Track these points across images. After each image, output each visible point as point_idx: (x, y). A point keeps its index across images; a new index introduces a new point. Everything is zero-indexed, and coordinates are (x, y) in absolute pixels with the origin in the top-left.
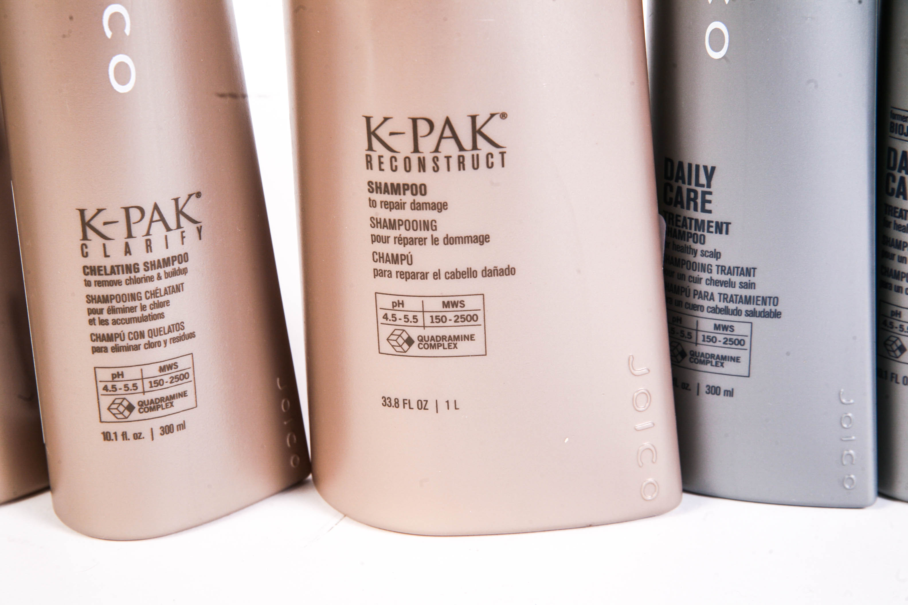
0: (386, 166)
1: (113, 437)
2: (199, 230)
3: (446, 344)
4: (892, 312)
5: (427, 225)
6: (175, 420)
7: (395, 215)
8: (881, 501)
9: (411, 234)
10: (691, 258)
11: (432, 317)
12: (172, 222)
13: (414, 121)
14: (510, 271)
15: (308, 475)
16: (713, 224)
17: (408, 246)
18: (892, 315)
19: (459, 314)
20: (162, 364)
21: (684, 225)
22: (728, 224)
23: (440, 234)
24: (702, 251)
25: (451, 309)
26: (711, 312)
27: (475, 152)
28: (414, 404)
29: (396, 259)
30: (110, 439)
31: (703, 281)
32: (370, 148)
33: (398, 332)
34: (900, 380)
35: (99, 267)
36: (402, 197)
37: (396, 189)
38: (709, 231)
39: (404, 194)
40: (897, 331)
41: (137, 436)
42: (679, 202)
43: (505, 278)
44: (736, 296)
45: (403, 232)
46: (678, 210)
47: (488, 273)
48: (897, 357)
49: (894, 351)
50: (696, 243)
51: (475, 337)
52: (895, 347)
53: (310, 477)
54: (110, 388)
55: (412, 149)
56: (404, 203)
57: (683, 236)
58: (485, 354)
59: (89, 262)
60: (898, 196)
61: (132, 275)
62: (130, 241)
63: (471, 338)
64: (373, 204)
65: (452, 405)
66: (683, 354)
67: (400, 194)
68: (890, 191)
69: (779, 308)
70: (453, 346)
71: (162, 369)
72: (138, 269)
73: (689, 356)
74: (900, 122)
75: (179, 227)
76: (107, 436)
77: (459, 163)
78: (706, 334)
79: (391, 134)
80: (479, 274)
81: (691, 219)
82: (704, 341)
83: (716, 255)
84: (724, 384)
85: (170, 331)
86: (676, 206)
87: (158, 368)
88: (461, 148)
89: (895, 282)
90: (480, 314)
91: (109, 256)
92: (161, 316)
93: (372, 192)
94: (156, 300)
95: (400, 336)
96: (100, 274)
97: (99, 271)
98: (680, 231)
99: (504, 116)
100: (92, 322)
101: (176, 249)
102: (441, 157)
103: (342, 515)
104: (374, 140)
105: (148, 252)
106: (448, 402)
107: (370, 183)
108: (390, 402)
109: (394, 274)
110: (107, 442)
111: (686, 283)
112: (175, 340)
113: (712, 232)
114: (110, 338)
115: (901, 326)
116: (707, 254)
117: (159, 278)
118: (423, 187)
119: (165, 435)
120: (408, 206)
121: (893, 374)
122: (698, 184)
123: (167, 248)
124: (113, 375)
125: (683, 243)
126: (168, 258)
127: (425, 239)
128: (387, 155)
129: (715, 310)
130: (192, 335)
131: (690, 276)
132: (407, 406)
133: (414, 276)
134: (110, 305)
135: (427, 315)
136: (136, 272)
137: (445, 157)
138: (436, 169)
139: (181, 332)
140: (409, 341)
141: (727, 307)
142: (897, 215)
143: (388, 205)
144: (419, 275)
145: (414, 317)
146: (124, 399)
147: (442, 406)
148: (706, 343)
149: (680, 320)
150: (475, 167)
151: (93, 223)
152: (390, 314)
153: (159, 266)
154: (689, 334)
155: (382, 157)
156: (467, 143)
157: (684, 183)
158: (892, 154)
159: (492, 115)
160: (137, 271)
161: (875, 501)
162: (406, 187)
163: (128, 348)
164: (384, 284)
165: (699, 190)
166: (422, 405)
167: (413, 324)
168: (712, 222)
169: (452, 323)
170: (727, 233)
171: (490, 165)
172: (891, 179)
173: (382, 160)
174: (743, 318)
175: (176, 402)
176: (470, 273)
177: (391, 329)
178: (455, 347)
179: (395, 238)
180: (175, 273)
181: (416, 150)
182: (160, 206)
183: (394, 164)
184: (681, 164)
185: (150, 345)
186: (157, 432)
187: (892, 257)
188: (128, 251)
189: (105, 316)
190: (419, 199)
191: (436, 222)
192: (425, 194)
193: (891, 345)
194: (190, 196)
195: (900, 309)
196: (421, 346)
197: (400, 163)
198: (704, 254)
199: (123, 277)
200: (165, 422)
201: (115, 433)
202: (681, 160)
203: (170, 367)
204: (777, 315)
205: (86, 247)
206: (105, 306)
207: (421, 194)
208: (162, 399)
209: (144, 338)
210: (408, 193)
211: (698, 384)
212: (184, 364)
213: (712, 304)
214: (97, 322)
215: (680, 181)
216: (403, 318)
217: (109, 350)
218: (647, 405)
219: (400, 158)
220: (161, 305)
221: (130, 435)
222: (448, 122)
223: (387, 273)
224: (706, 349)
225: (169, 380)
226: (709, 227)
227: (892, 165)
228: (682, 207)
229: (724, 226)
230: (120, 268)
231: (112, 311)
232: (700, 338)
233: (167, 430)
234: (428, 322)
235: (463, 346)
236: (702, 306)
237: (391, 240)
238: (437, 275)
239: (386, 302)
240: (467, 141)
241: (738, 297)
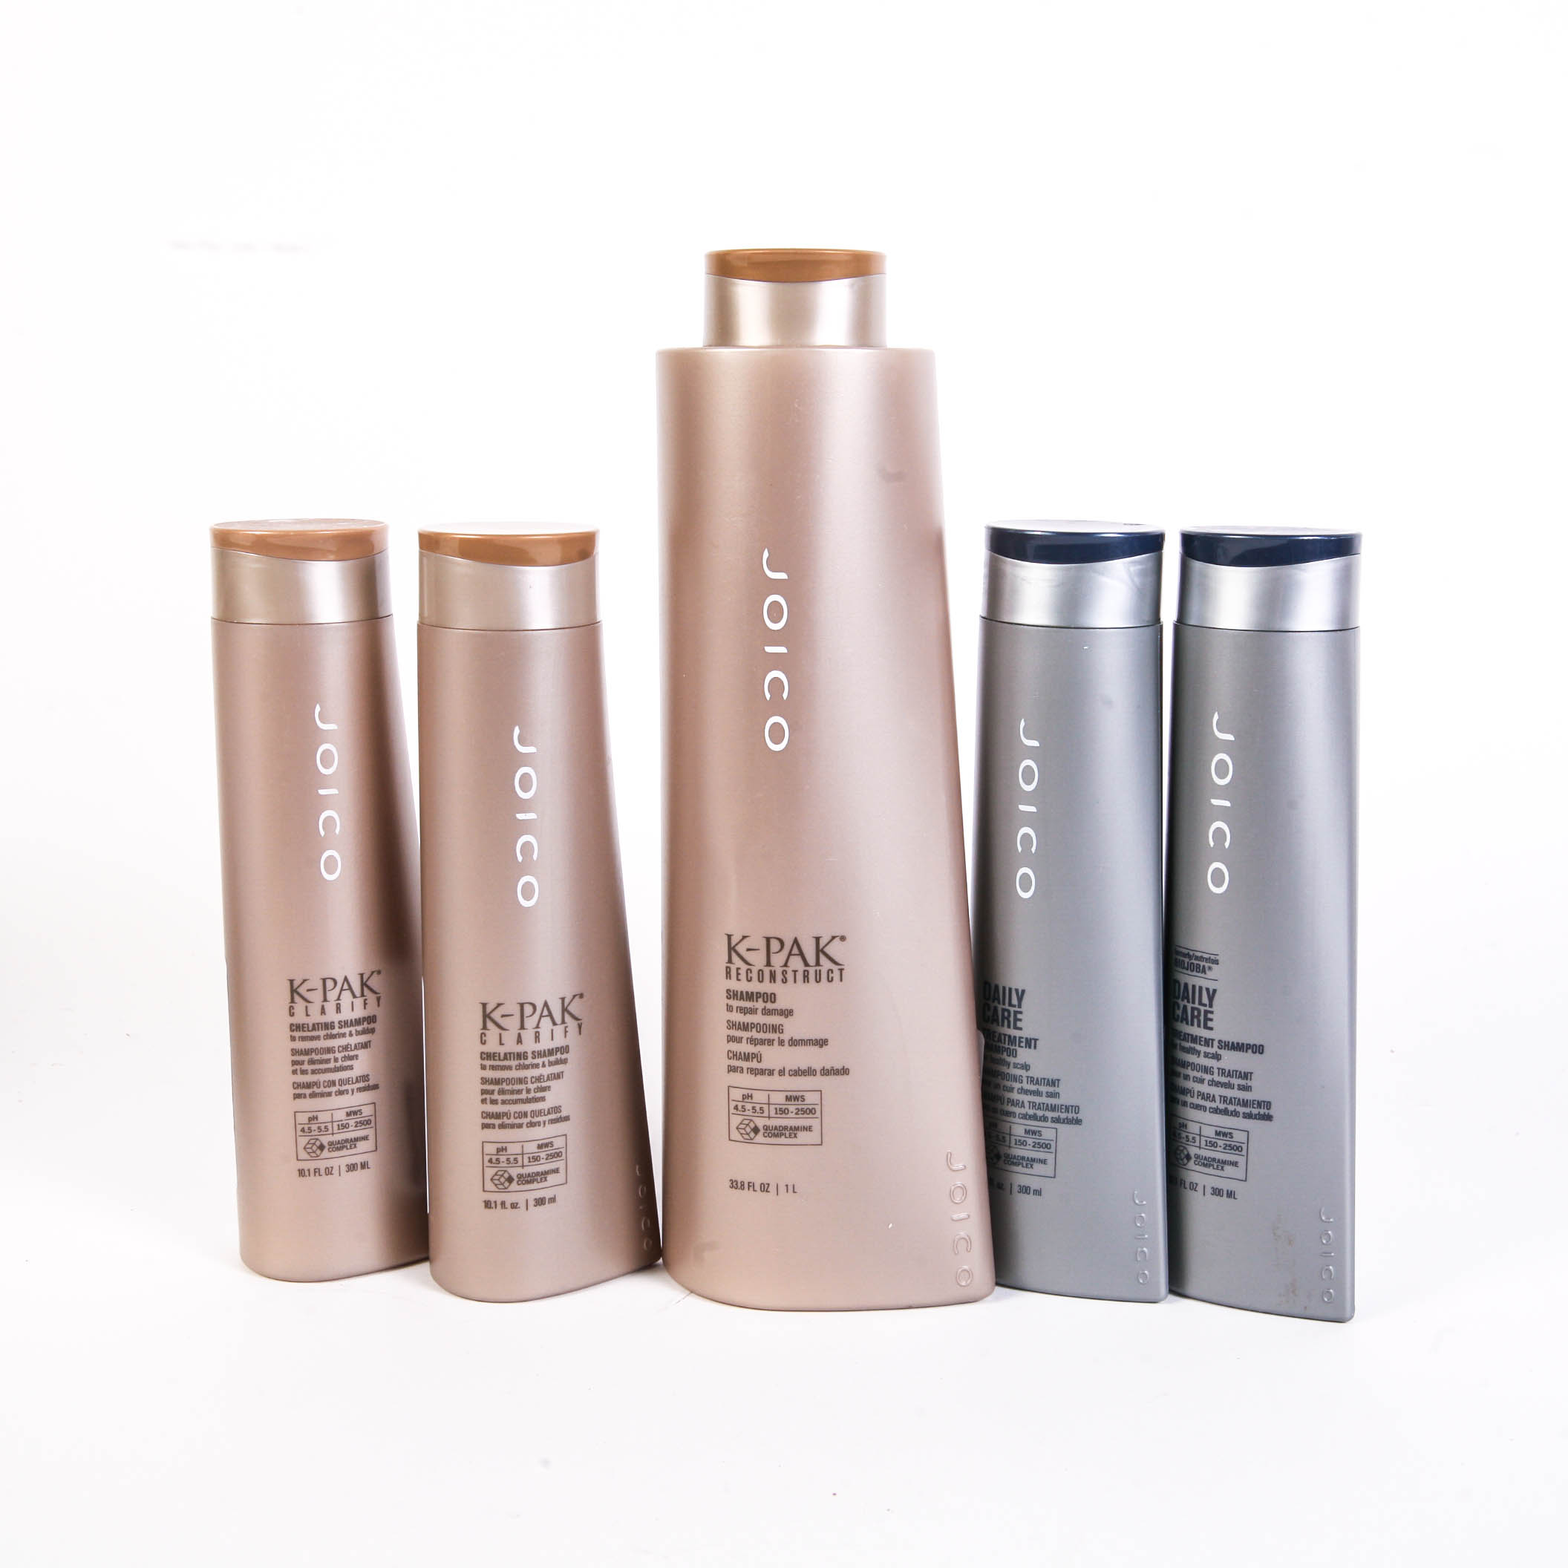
0: (743, 976)
1: (493, 1205)
2: (580, 1026)
3: (787, 1133)
4: (1180, 1123)
5: (775, 1029)
6: (547, 1194)
7: (749, 1019)
8: (1171, 1297)
9: (761, 1036)
10: (1004, 1069)
11: (776, 1109)
12: (558, 1018)
13: (768, 940)
14: (845, 1071)
15: (659, 1259)
16: (1024, 1040)
17: (758, 1046)
18: (1180, 1127)
19: (800, 1107)
20: (540, 1142)
21: (1000, 1040)
22: (1036, 1040)
23: (786, 1037)
24: (1014, 1063)
25: (793, 1102)
26: (1022, 1118)
27: (818, 968)
28: (757, 1187)
29: (747, 1057)
30: (490, 1208)
31: (1015, 1090)
32: (730, 961)
33: (746, 1122)
34: (1187, 1185)
35: (494, 1053)
36: (755, 1003)
37: (750, 996)
38: (1019, 1046)
39: (757, 1001)
40: (1184, 1141)
41: (514, 1206)
42: (995, 1020)
43: (839, 1078)
44: (1044, 1104)
45: (754, 1034)
46: (994, 1027)
47: (826, 1072)
48: (1185, 1165)
49: (1182, 1160)
50: (1009, 1056)
51: (813, 1128)
52: (1183, 1156)
53: (661, 1261)
54: (494, 1161)
55: (765, 963)
56: (757, 1009)
57: (998, 1050)
58: (820, 1143)
59: (486, 1049)
60: (1182, 1022)
61: (522, 1062)
62: (522, 1032)
63: (809, 1129)
64: (729, 1008)
65: (790, 1188)
66: (998, 1156)
67: (753, 1001)
68: (1176, 1016)
69: (1080, 1116)
70: (793, 1135)
71: (540, 1147)
72: (527, 1057)
73: (1003, 1158)
74: (1182, 958)
75: (563, 1022)
76: (488, 1204)
77: (804, 977)
78: (1018, 1138)
79: (748, 950)
80: (818, 1073)
81: (1005, 1035)
82: (1016, 1144)
83: (1026, 1067)
84: (1034, 1183)
85: (549, 1113)
86: (992, 1023)
87: (536, 1146)
88: (806, 964)
89: (1182, 1097)
90: (818, 1108)
91: (503, 1044)
92: (543, 1099)
93: (730, 998)
94: (539, 1085)
95: (747, 1125)
96: (494, 1060)
97: (494, 1056)
98: (996, 1046)
99: (843, 938)
100: (484, 1101)
101: (559, 1041)
102: (789, 970)
103: (688, 1292)
104: (734, 954)
105: (536, 1042)
106: (787, 1186)
107: (728, 991)
108: (737, 1184)
109: (745, 1071)
110: (487, 1210)
111: (1001, 1092)
112: (552, 1121)
113: (1022, 1047)
114: (498, 1116)
115: (1187, 1137)
116: (1019, 1066)
117: (544, 1065)
118: (773, 996)
119: (538, 1206)
120: (759, 1012)
121: (1182, 1180)
122: (1010, 1005)
123: (552, 1039)
124: (498, 1149)
125: (998, 1056)
126: (553, 1049)
127: (773, 1040)
128: (744, 967)
129: (1025, 1116)
130: (567, 1118)
131: (1004, 1086)
132: (751, 1189)
133: (762, 1072)
134: (500, 1087)
135: (772, 1108)
136: (524, 1059)
137: (793, 971)
138: (785, 981)
139: (558, 1115)
140: (756, 1130)
141: (1035, 1114)
142: (1182, 1038)
143: (743, 1011)
144: (767, 1072)
145: (761, 1108)
146: (505, 1171)
147: (782, 1189)
148: (1018, 1146)
149: (995, 1125)
150: (818, 981)
151: (492, 1015)
152: (740, 1105)
153: (545, 1056)
154: (1004, 1137)
155: (739, 968)
156: (811, 960)
157: (999, 1003)
158: (1177, 985)
159: (834, 938)
160: (526, 1058)
161: (1166, 1297)
162: (759, 995)
163: (512, 1126)
164: (737, 1079)
165: (1012, 1009)
166: (765, 1188)
167: (759, 1115)
168: (1022, 1038)
169: (793, 1115)
170: (1035, 1047)
171: (830, 979)
172: (1176, 1008)
173: (740, 971)
174: (1049, 1124)
175: (550, 1177)
176: (810, 1072)
177: (739, 1119)
178: (795, 1136)
179: (748, 1039)
180: (557, 1062)
181: (768, 964)
182: (550, 1004)
183: (750, 975)
184: (997, 987)
185: (531, 1125)
186: (531, 1203)
187: (1178, 1075)
188: (519, 1040)
189: (496, 1096)
190: (770, 1006)
191: (782, 1026)
192: (774, 1002)
193: (1180, 1154)
194: (574, 996)
195: (1185, 1122)
196: (766, 1135)
197: (754, 975)
198: (1016, 1066)
199: (514, 1063)
200: (539, 1194)
201: (495, 1202)
202: (997, 982)
203: (546, 1145)
204: (1078, 1122)
205: (485, 1036)
206: (496, 1088)
207: (771, 1002)
208: (538, 1174)
209: (527, 1117)
210: (760, 1000)
211: (1011, 1184)
212: (558, 1143)
213: (1023, 1111)
214: (488, 1101)
215: (996, 1001)
216: (751, 1108)
217: (497, 1127)
218: (963, 1198)
219: (755, 970)
220: (544, 1089)
221: (508, 1205)
222: (796, 941)
223: (739, 1069)
224: (1018, 1152)
225: (545, 1157)
226: (1020, 1042)
227: (1177, 994)
228: (998, 1025)
229: (1033, 1042)
230: (512, 1055)
231: (502, 1092)
232: (1013, 1142)
233: (540, 1202)
234: (773, 1114)
235: (803, 1137)
236: (1014, 1113)
237: (744, 1040)
238: (782, 1073)
239: (737, 1094)
240: (811, 958)
241: (1045, 1105)
